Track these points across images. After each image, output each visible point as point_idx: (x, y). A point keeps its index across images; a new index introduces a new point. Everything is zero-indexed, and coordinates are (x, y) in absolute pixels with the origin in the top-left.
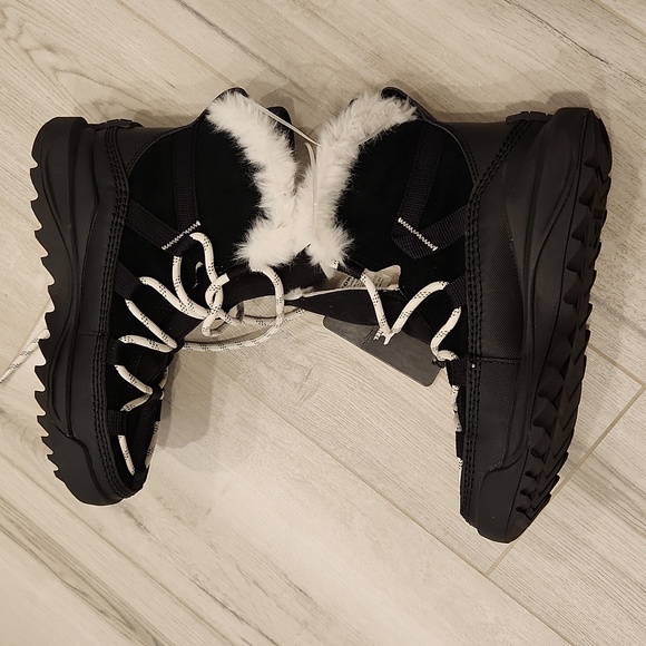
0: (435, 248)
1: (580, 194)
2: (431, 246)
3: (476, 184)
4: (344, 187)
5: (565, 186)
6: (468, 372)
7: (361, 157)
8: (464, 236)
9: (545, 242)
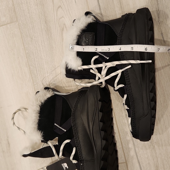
0: (65, 131)
1: (99, 110)
2: (64, 130)
3: (72, 110)
4: (38, 118)
5: (95, 108)
6: (80, 166)
7: (41, 109)
8: (72, 126)
9: (93, 124)
